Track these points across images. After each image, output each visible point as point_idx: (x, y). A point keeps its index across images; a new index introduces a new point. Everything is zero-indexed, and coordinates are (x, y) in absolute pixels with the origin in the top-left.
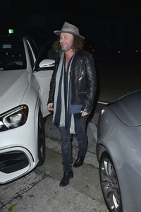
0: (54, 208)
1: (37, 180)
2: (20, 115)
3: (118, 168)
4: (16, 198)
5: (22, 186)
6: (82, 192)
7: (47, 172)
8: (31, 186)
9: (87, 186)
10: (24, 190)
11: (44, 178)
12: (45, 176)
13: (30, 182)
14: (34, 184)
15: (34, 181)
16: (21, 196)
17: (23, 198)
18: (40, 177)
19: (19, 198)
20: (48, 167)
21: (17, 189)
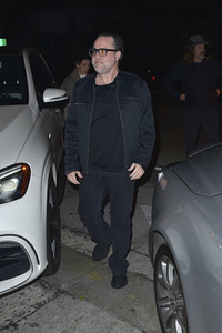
1: (44, 299)
4: (7, 328)
5: (18, 309)
6: (124, 320)
7: (63, 287)
8: (33, 309)
9: (134, 310)
10: (21, 316)
11: (56, 296)
12: (59, 292)
13: (32, 302)
14: (40, 305)
15: (39, 301)
16: (15, 325)
17: (20, 328)
18: (50, 294)
19: (11, 328)
20: (64, 278)
21: (9, 313)
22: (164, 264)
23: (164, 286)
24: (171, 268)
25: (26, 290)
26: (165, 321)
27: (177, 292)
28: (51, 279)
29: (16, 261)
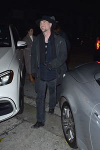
0: (30, 140)
1: (18, 123)
2: (8, 77)
3: (74, 112)
4: (4, 134)
5: (8, 127)
6: (49, 131)
7: (25, 119)
8: (14, 127)
9: (53, 127)
10: (9, 129)
11: (22, 122)
12: (24, 121)
13: (13, 124)
14: (16, 126)
15: (16, 124)
16: (7, 133)
17: (9, 134)
18: (20, 121)
20: (25, 115)
21: (4, 128)
22: (65, 109)
23: (65, 118)
24: (68, 110)
25: (11, 120)
26: (65, 131)
27: (71, 120)
28: (20, 116)
29: (8, 108)
